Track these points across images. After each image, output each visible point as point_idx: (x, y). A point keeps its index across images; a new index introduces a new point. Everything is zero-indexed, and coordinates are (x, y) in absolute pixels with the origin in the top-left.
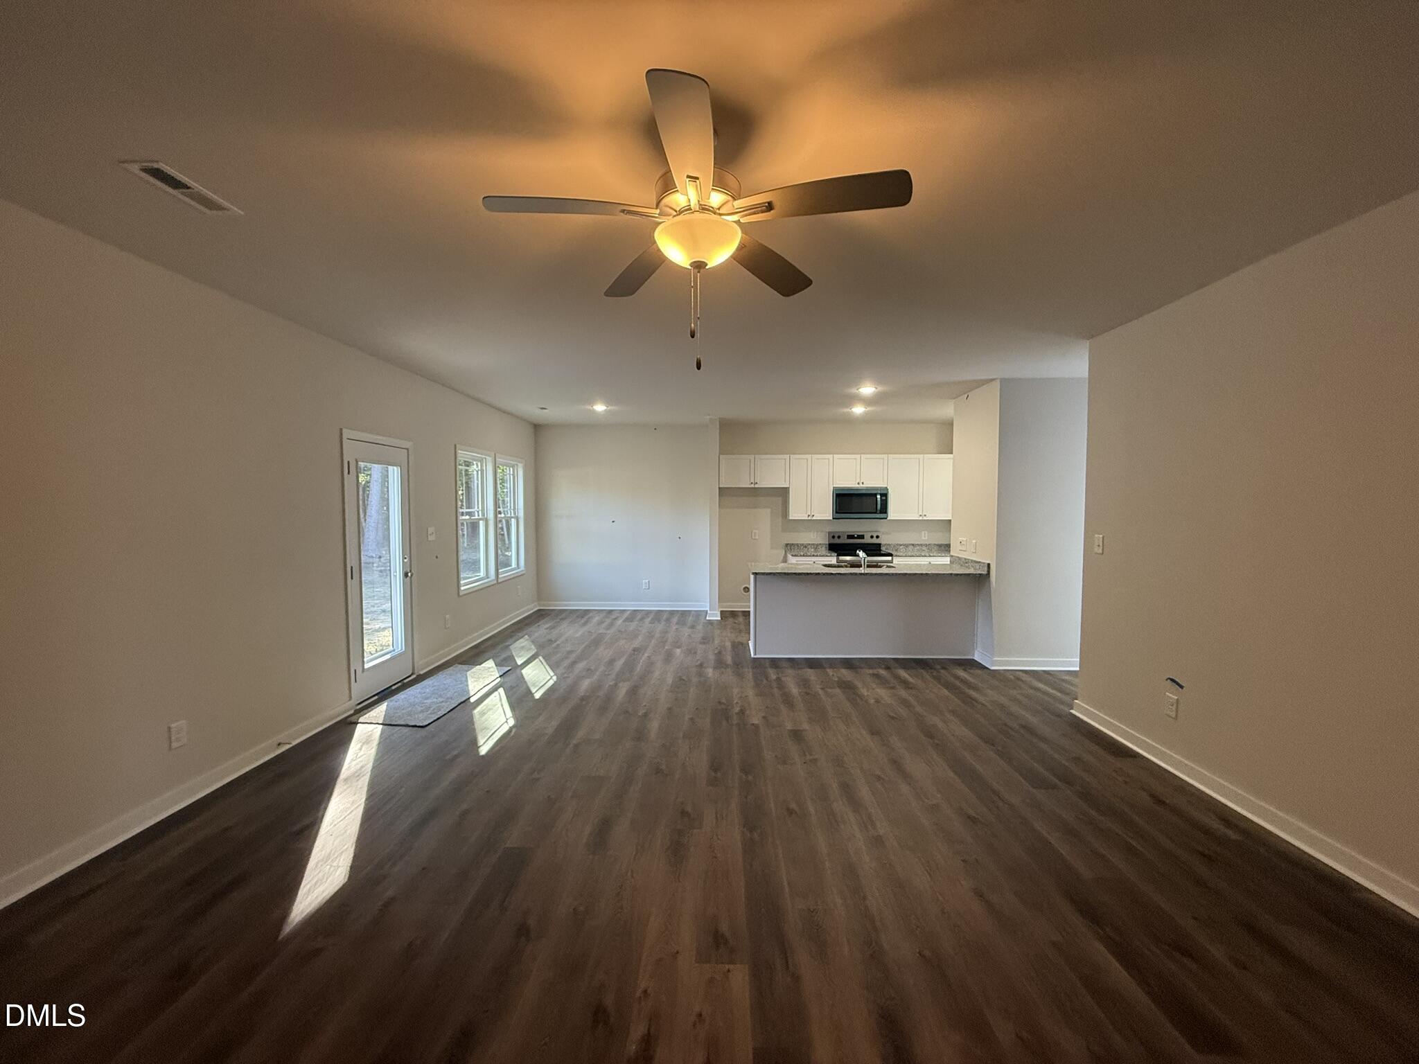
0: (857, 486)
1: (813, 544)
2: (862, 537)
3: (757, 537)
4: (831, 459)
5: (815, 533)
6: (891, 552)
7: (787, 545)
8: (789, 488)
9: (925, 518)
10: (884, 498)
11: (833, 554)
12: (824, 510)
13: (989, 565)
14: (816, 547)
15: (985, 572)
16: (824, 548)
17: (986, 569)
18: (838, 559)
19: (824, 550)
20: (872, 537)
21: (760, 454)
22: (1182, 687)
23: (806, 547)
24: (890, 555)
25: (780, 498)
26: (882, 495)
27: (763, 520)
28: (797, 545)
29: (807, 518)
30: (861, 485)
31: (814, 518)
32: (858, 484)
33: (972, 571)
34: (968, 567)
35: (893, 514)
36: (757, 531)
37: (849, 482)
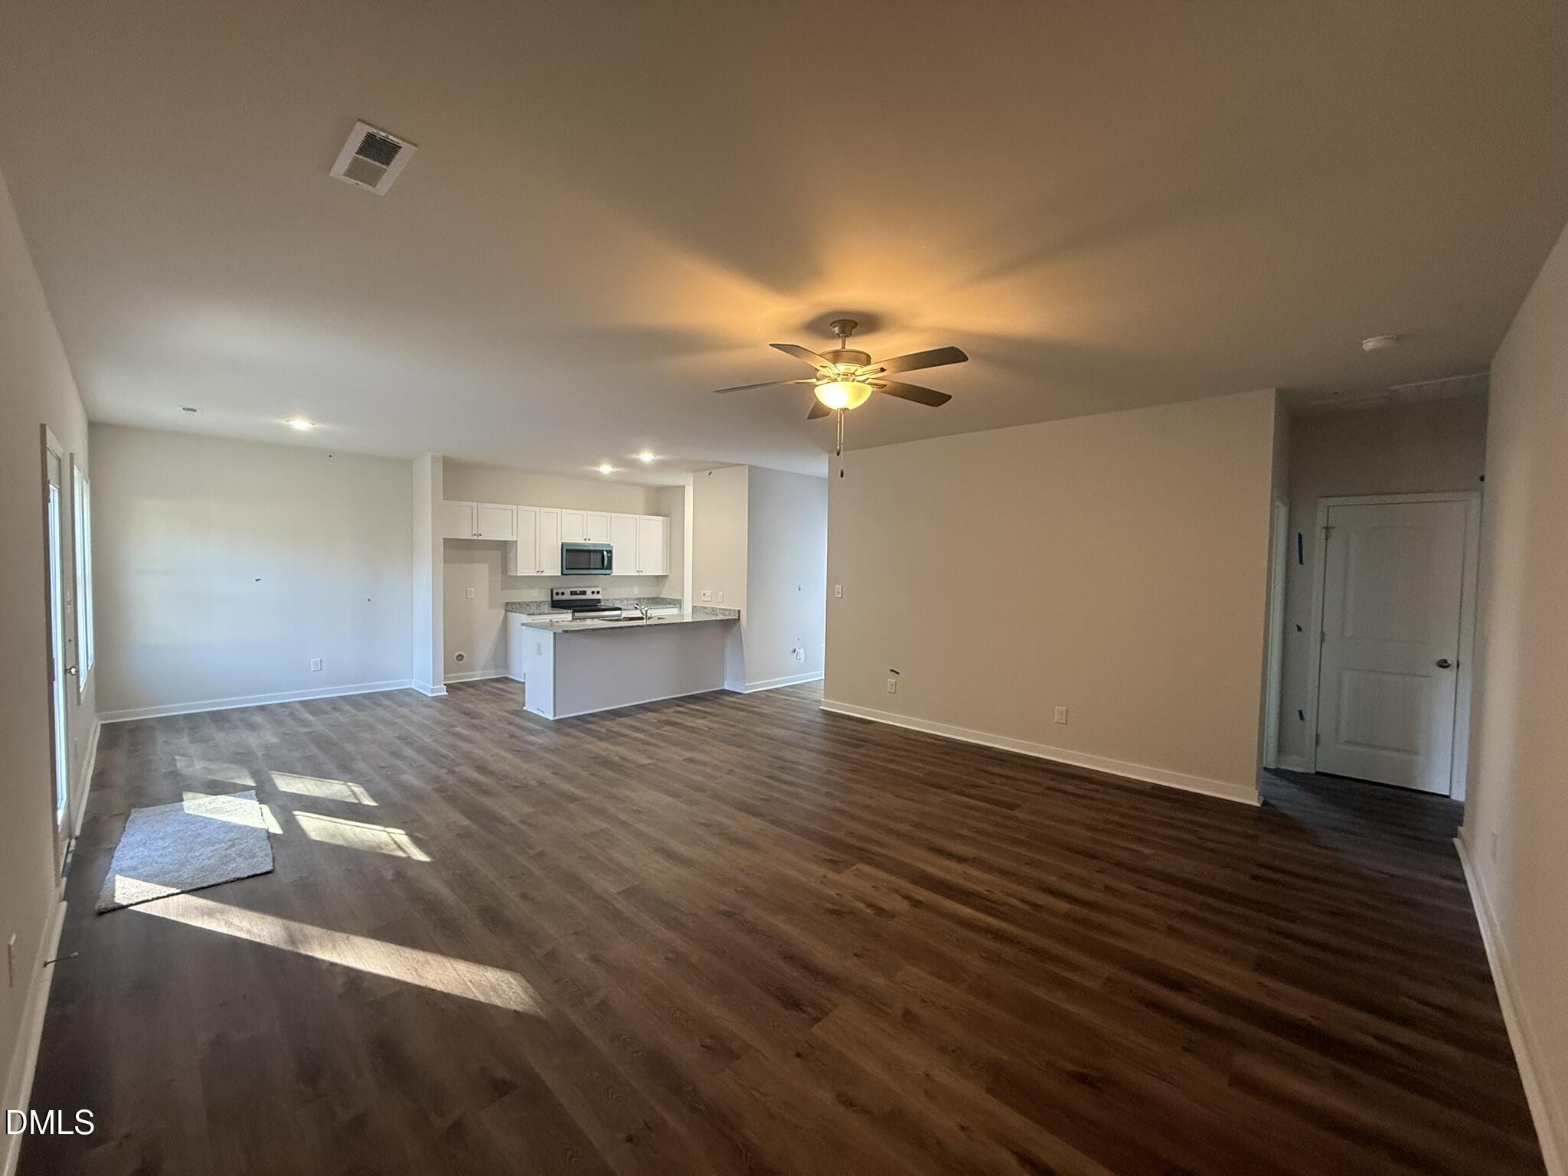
0: (584, 542)
1: (536, 602)
2: (584, 593)
3: (473, 596)
4: (559, 515)
5: (537, 591)
6: (619, 607)
7: (507, 604)
8: (516, 541)
9: (641, 574)
10: (609, 555)
11: (569, 611)
12: (552, 566)
13: (739, 611)
14: (539, 604)
15: (737, 618)
16: (547, 605)
17: (737, 615)
18: (573, 616)
19: (546, 608)
20: (593, 593)
21: (485, 502)
22: (898, 673)
23: (528, 605)
24: (619, 609)
25: (500, 552)
26: (607, 551)
27: (480, 576)
28: (519, 603)
29: (535, 575)
30: (588, 541)
31: (543, 574)
32: (585, 540)
33: (720, 617)
34: (716, 615)
35: (616, 571)
36: (473, 590)
37: (577, 539)
